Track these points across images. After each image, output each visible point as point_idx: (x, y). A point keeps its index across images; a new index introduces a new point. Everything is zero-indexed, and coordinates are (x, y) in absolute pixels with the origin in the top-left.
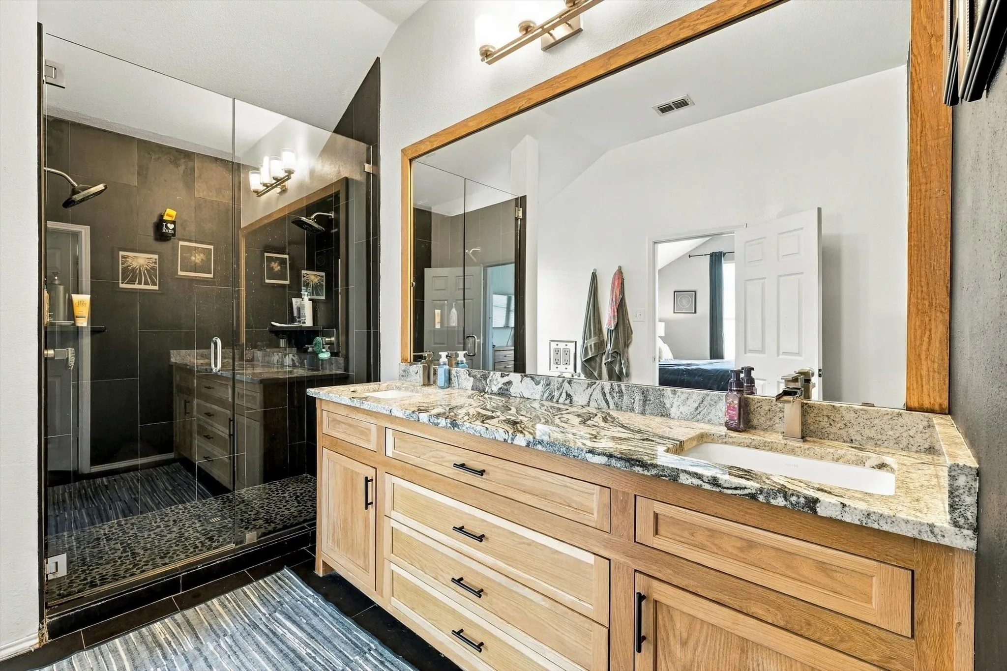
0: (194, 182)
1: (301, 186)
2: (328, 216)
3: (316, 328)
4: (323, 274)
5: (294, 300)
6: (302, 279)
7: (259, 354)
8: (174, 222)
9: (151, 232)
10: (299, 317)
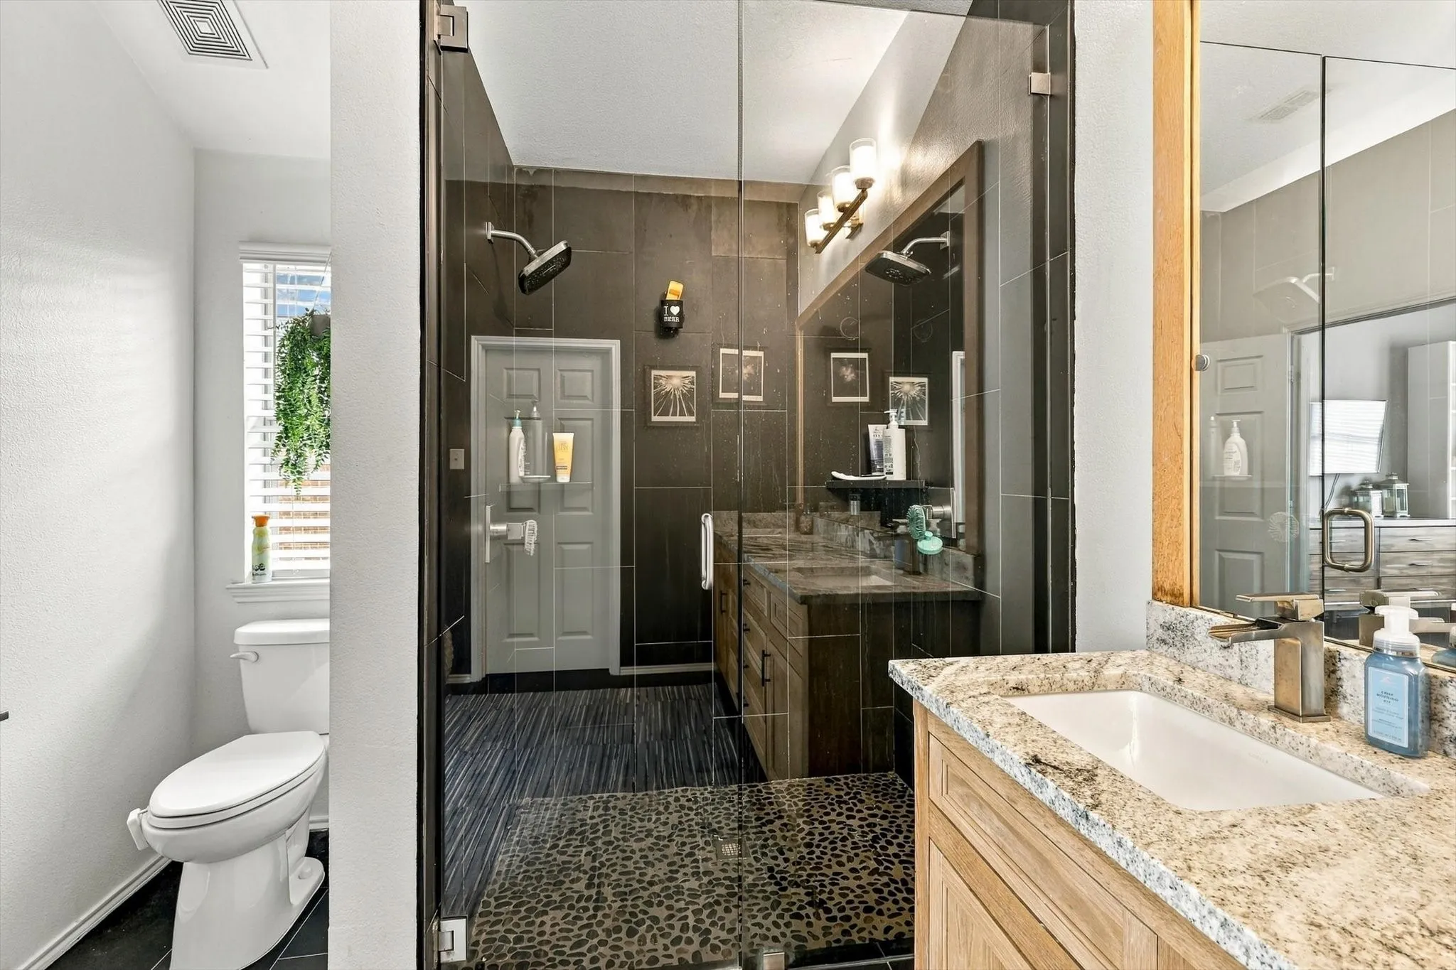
0: (711, 230)
1: (885, 210)
2: (939, 243)
3: (912, 485)
4: (925, 380)
5: (871, 428)
6: (891, 392)
7: (820, 523)
8: (679, 303)
9: (651, 322)
10: (881, 462)
